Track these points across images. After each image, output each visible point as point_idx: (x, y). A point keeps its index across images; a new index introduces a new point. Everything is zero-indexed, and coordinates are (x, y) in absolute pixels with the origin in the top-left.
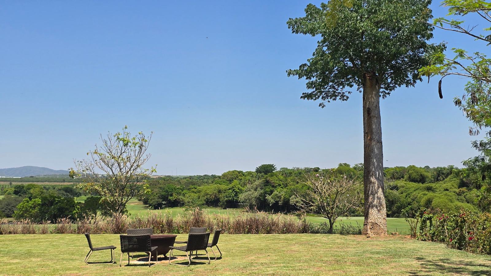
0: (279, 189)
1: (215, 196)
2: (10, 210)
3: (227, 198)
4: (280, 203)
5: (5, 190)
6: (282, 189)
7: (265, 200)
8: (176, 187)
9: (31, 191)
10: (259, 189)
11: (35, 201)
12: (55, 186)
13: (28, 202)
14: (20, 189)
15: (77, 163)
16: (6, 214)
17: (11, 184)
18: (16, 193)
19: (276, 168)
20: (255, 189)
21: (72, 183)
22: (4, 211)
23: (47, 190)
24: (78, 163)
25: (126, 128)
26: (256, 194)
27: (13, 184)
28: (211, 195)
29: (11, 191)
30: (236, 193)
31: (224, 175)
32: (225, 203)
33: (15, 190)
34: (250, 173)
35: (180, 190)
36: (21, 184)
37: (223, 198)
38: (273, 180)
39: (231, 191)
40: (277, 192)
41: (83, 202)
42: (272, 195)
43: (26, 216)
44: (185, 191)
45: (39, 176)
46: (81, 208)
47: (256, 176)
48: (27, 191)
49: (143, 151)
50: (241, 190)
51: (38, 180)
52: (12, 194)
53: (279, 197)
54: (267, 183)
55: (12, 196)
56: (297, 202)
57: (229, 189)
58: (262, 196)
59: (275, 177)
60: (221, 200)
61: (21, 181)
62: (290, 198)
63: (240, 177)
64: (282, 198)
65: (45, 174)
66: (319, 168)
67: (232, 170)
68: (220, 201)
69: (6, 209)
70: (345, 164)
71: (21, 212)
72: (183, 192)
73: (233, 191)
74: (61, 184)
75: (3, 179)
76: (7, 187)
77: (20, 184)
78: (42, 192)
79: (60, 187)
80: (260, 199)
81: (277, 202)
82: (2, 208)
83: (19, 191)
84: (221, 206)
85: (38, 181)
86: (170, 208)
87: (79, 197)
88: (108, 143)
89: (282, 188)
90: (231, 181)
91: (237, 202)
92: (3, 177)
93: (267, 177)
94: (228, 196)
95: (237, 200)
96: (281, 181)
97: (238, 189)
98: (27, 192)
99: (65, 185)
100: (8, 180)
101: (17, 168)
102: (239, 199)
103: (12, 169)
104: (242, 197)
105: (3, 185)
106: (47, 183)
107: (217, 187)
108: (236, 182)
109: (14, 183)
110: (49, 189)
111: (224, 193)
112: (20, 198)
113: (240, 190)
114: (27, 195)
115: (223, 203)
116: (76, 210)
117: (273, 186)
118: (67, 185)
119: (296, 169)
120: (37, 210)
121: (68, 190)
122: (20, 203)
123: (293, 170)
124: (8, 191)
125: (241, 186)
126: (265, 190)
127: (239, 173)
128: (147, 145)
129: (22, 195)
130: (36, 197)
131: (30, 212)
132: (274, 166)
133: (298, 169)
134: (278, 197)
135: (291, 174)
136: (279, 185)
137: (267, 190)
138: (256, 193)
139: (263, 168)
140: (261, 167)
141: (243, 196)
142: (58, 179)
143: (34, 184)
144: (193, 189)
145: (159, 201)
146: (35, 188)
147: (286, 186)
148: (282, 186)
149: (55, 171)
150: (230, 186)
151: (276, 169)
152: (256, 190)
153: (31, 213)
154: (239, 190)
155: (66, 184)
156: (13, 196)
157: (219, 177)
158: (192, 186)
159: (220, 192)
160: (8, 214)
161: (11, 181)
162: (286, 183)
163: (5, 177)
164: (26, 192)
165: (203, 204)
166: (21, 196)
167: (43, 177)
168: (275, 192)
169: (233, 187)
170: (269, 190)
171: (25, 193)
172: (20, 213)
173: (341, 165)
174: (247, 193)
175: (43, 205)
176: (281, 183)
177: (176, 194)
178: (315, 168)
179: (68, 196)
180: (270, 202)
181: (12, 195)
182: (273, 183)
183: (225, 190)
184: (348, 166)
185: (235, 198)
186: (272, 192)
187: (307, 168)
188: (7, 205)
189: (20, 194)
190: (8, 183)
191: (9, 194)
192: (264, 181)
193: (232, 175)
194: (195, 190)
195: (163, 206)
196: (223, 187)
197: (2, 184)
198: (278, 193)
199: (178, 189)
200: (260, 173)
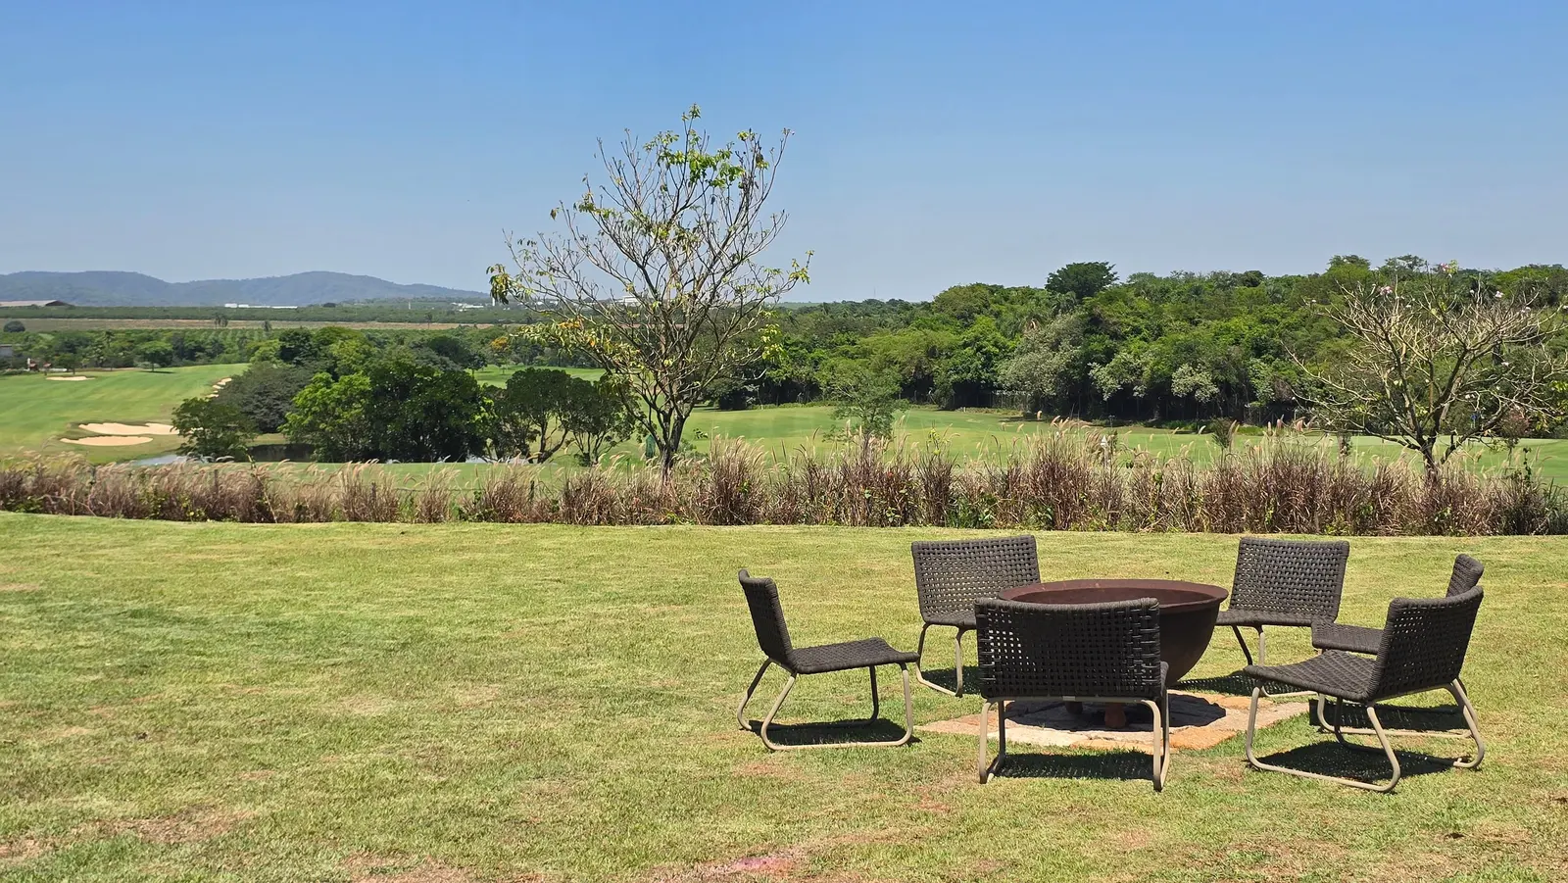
0: (1135, 343)
1: (919, 368)
2: (270, 408)
3: (957, 373)
4: (1138, 391)
5: (251, 345)
6: (1146, 345)
7: (1087, 381)
8: (789, 338)
9: (334, 349)
10: (1065, 344)
11: (350, 384)
12: (406, 333)
13: (328, 384)
14: (297, 343)
15: (516, 248)
16: (260, 421)
17: (267, 327)
18: (286, 355)
19: (1115, 276)
20: (1052, 343)
21: (456, 326)
22: (252, 413)
23: (380, 345)
24: (521, 247)
25: (695, 114)
26: (1057, 361)
27: (273, 328)
28: (905, 364)
29: (268, 349)
30: (989, 356)
31: (943, 301)
32: (952, 392)
33: (283, 347)
34: (1028, 293)
35: (801, 348)
36: (298, 327)
37: (944, 372)
38: (1112, 313)
39: (972, 352)
40: (1130, 353)
41: (503, 385)
42: (1112, 363)
43: (323, 430)
44: (817, 353)
45: (352, 302)
46: (498, 404)
47: (1048, 301)
48: (320, 350)
49: (753, 202)
50: (1003, 347)
51: (349, 315)
52: (273, 360)
53: (1136, 371)
54: (1094, 323)
55: (274, 366)
56: (1197, 387)
57: (965, 345)
58: (1074, 368)
59: (1122, 303)
60: (936, 382)
61: (299, 320)
62: (1174, 375)
63: (995, 307)
64: (1145, 375)
65: (371, 298)
66: (1259, 275)
67: (965, 283)
68: (932, 385)
69: (257, 407)
70: (1354, 260)
71: (306, 415)
72: (812, 355)
73: (978, 350)
74: (420, 327)
75: (243, 314)
76: (256, 338)
77: (295, 326)
78: (368, 354)
79: (417, 339)
80: (1070, 380)
81: (1127, 389)
82: (245, 404)
83: (295, 349)
84: (938, 402)
85: (350, 320)
86: (772, 405)
87: (480, 370)
88: (628, 171)
89: (1145, 340)
90: (966, 318)
91: (990, 386)
92: (240, 306)
93: (1093, 306)
94: (960, 367)
95: (992, 382)
96: (1143, 318)
97: (995, 345)
98: (319, 353)
99: (433, 332)
100: (257, 314)
101: (282, 277)
102: (999, 378)
103: (269, 280)
104: (1007, 371)
105: (243, 331)
106: (376, 326)
107: (922, 339)
108: (983, 322)
109: (275, 325)
110: (385, 343)
111: (949, 357)
112: (301, 372)
113: (1000, 349)
114: (321, 363)
115: (945, 389)
116: (480, 413)
117: (1115, 336)
118: (440, 331)
119: (1181, 276)
120: (357, 409)
121: (443, 346)
122: (302, 387)
123: (1173, 281)
124: (261, 350)
125: (1004, 335)
126: (1085, 347)
127: (992, 292)
128: (767, 180)
129: (306, 362)
130: (350, 371)
131: (338, 417)
132: (1110, 268)
133: (1189, 277)
134: (1132, 371)
135: (1167, 295)
136: (1137, 331)
137: (1095, 346)
138: (1057, 357)
139: (1072, 274)
140: (1065, 273)
141: (1011, 369)
142: (410, 313)
143: (339, 328)
144: (843, 344)
145: (736, 385)
146: (344, 339)
147: (1158, 333)
148: (1145, 333)
149: (399, 288)
150: (969, 334)
151: (1116, 279)
152: (1055, 347)
153: (341, 421)
154: (997, 347)
155: (436, 327)
156: (278, 365)
157: (926, 306)
158: (841, 335)
159: (932, 353)
160: (265, 423)
161: (266, 317)
162: (1159, 326)
163: (247, 306)
164: (316, 352)
165: (895, 396)
166: (302, 365)
167: (364, 307)
168: (1123, 355)
169: (977, 339)
170: (1101, 348)
171: (315, 354)
172: (306, 422)
173: (1337, 262)
174: (1026, 358)
175: (378, 395)
176: (1141, 323)
177: (790, 361)
178: (1246, 273)
179: (447, 365)
180: (1104, 388)
181: (274, 362)
182: (1115, 323)
183: (952, 349)
184: (1364, 264)
185: (985, 375)
186: (1110, 354)
187: (1220, 273)
188: (260, 394)
189: (297, 358)
190: (258, 325)
191: (263, 360)
192: (1082, 317)
193: (969, 299)
194: (852, 349)
195: (749, 400)
196: (945, 337)
197: (241, 328)
198: (1130, 357)
199: (795, 344)
200: (1063, 291)
